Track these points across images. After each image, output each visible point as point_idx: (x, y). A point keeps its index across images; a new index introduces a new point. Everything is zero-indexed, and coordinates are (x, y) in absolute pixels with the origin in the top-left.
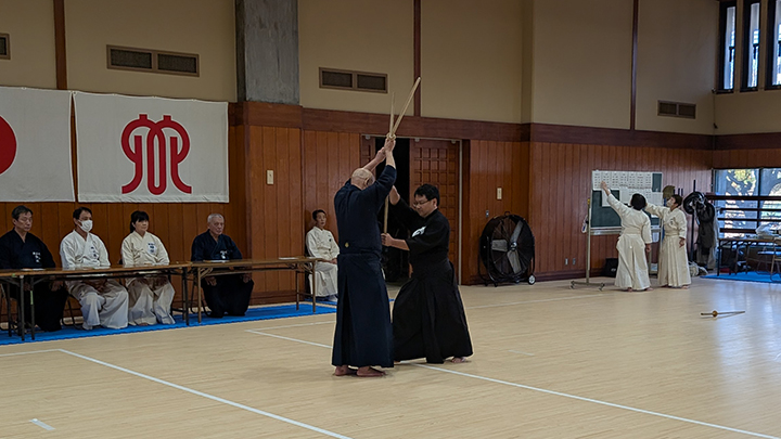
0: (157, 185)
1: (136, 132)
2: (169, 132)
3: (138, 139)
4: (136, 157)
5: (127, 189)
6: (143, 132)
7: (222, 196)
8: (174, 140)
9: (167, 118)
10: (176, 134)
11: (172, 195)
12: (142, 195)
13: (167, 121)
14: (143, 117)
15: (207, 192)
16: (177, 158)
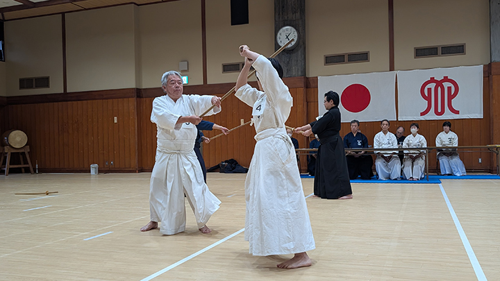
0: (439, 111)
1: (428, 86)
2: (446, 85)
3: (429, 90)
4: (428, 99)
5: (422, 114)
6: (432, 86)
7: (478, 114)
8: (449, 88)
10: (450, 85)
11: (448, 115)
12: (431, 116)
13: (446, 79)
14: (432, 79)
15: (469, 113)
16: (451, 97)
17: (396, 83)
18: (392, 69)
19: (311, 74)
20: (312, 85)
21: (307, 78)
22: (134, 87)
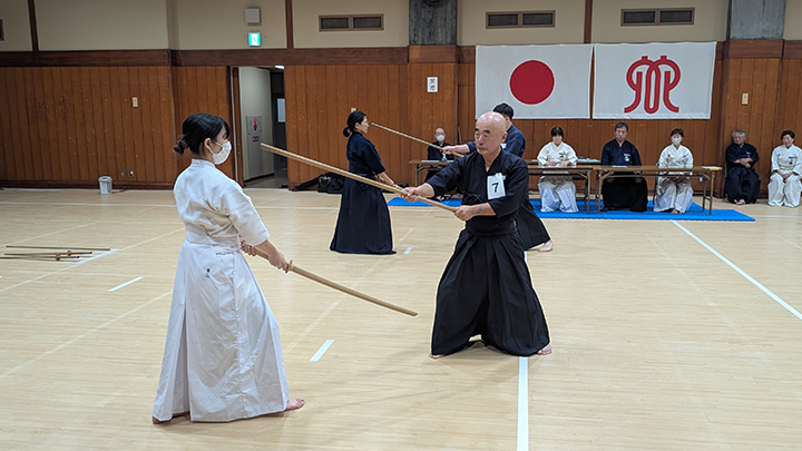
0: (651, 107)
1: (638, 69)
2: (664, 68)
3: (640, 74)
4: (637, 88)
5: (627, 110)
6: (644, 69)
7: (705, 114)
8: (668, 74)
9: (664, 58)
10: (669, 68)
11: (663, 113)
12: (640, 114)
13: (664, 60)
14: (645, 58)
15: (692, 112)
16: (669, 87)
17: (593, 61)
18: (587, 40)
19: (465, 41)
20: (467, 58)
21: (460, 47)
22: (167, 47)
